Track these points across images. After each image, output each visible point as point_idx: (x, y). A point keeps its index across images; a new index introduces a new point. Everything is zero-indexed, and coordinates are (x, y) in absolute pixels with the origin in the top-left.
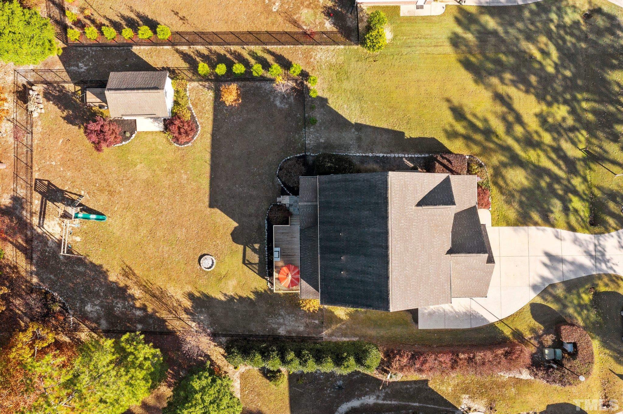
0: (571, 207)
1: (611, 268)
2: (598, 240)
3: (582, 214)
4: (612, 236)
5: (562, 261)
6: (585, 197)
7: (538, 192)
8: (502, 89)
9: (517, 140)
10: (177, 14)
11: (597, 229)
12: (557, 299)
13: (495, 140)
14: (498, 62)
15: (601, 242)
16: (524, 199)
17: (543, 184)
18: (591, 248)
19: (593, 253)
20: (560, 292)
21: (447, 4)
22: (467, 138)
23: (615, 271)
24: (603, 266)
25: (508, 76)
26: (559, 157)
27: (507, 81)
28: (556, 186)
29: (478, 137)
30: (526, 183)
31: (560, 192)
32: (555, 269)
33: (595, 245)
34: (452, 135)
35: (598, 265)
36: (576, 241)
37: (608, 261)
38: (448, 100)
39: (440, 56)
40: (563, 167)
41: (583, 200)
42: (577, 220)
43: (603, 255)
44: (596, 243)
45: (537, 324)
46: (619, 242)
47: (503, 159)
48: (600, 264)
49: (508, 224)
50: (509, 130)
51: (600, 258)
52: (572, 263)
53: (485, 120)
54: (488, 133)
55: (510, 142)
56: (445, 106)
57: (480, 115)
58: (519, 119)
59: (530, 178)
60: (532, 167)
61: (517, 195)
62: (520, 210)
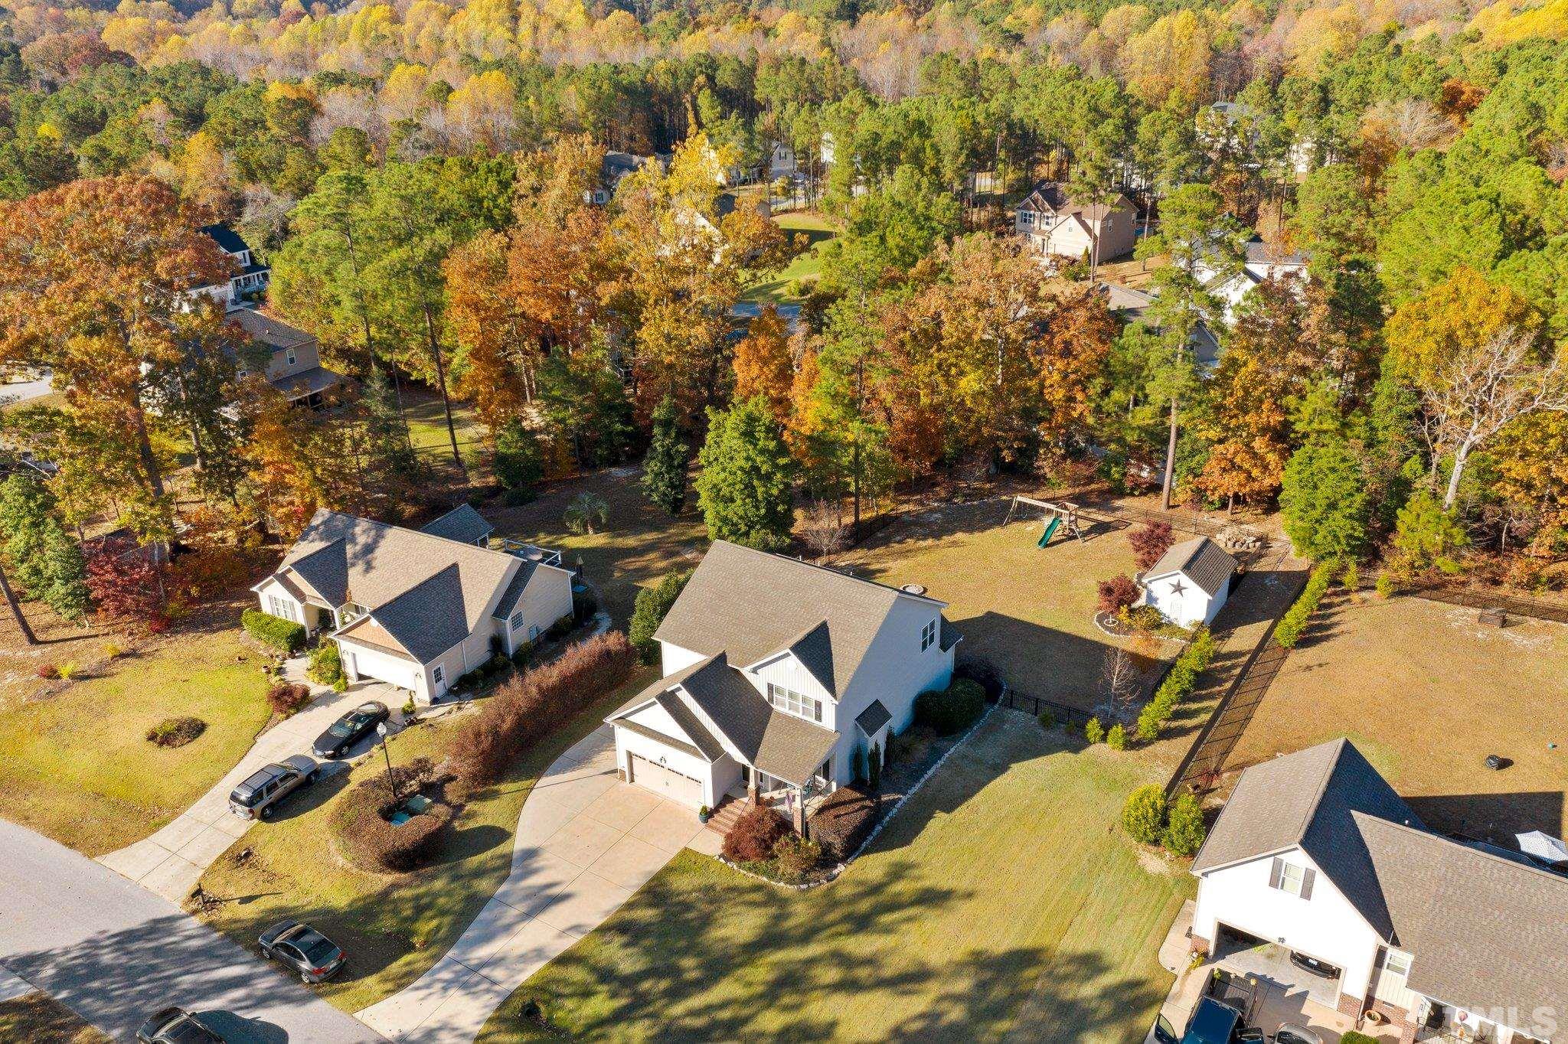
0: (600, 988)
1: (428, 986)
2: (498, 994)
3: (570, 1004)
4: (478, 1023)
5: (529, 915)
6: (594, 1033)
7: (682, 944)
8: (933, 989)
9: (811, 962)
10: (1320, 665)
11: (518, 1003)
12: (479, 873)
13: (839, 928)
14: (998, 1012)
15: (487, 997)
16: (690, 915)
17: (688, 963)
18: (498, 974)
19: (485, 972)
20: (483, 885)
21: (1179, 980)
22: (876, 889)
23: (417, 989)
24: (446, 975)
25: (956, 1014)
26: (714, 1025)
27: (944, 1006)
28: (664, 984)
29: (864, 906)
30: (716, 933)
31: (646, 985)
32: (528, 897)
33: (494, 983)
34: (898, 872)
35: (459, 967)
36: (539, 953)
37: (445, 989)
38: (969, 895)
39: (1067, 923)
40: (689, 1022)
41: (590, 1027)
42: (567, 983)
43: (465, 986)
44: (497, 988)
45: (472, 825)
46: (454, 1029)
47: (790, 923)
48: (456, 972)
49: (668, 870)
50: (841, 959)
51: (466, 978)
52: (508, 928)
53: (888, 930)
54: (862, 924)
55: (814, 950)
56: (962, 885)
57: (904, 927)
58: (849, 986)
59: (721, 945)
60: (738, 960)
61: (706, 908)
62: (676, 899)
